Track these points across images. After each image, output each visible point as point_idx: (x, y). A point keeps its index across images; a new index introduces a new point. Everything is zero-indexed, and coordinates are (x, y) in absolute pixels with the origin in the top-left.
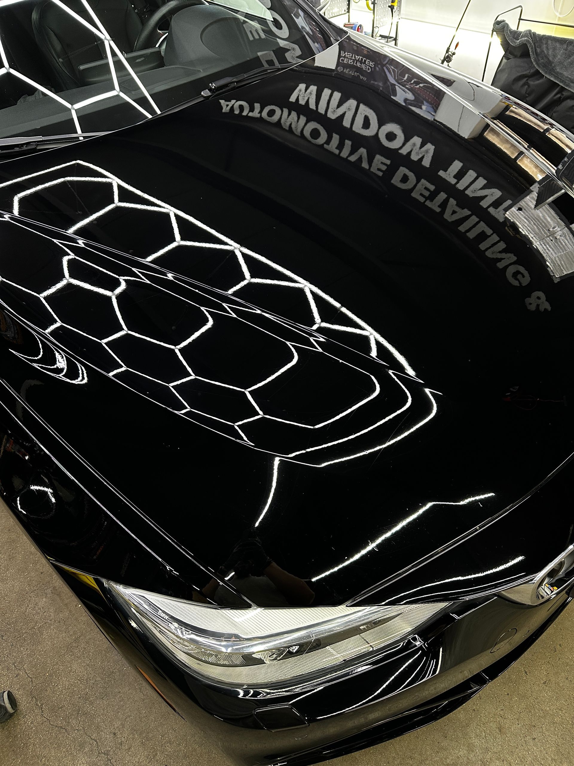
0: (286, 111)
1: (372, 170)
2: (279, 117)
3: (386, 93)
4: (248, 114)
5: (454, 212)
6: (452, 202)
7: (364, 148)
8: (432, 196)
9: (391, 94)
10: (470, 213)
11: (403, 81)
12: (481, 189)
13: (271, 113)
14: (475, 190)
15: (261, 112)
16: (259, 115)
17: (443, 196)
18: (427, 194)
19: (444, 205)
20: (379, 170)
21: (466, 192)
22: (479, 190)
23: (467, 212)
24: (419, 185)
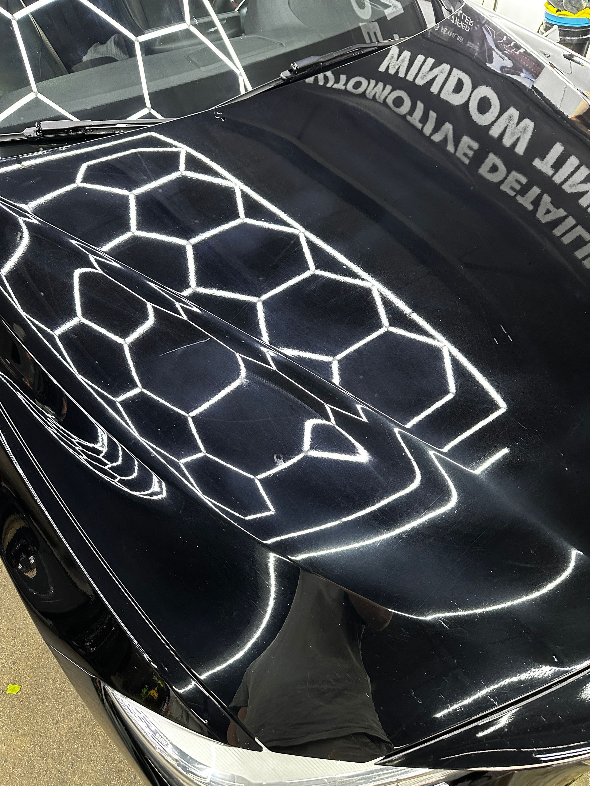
0: (373, 82)
1: (457, 154)
2: (365, 88)
3: (482, 59)
4: (333, 85)
5: (548, 212)
6: (546, 199)
7: (450, 123)
8: (524, 190)
9: (486, 60)
10: (565, 213)
11: (502, 41)
12: (582, 182)
13: (358, 85)
14: (574, 184)
15: (346, 84)
16: (343, 88)
17: (536, 191)
18: (518, 187)
19: (536, 202)
20: (465, 155)
21: (564, 187)
22: (579, 184)
23: (562, 212)
24: (510, 178)
